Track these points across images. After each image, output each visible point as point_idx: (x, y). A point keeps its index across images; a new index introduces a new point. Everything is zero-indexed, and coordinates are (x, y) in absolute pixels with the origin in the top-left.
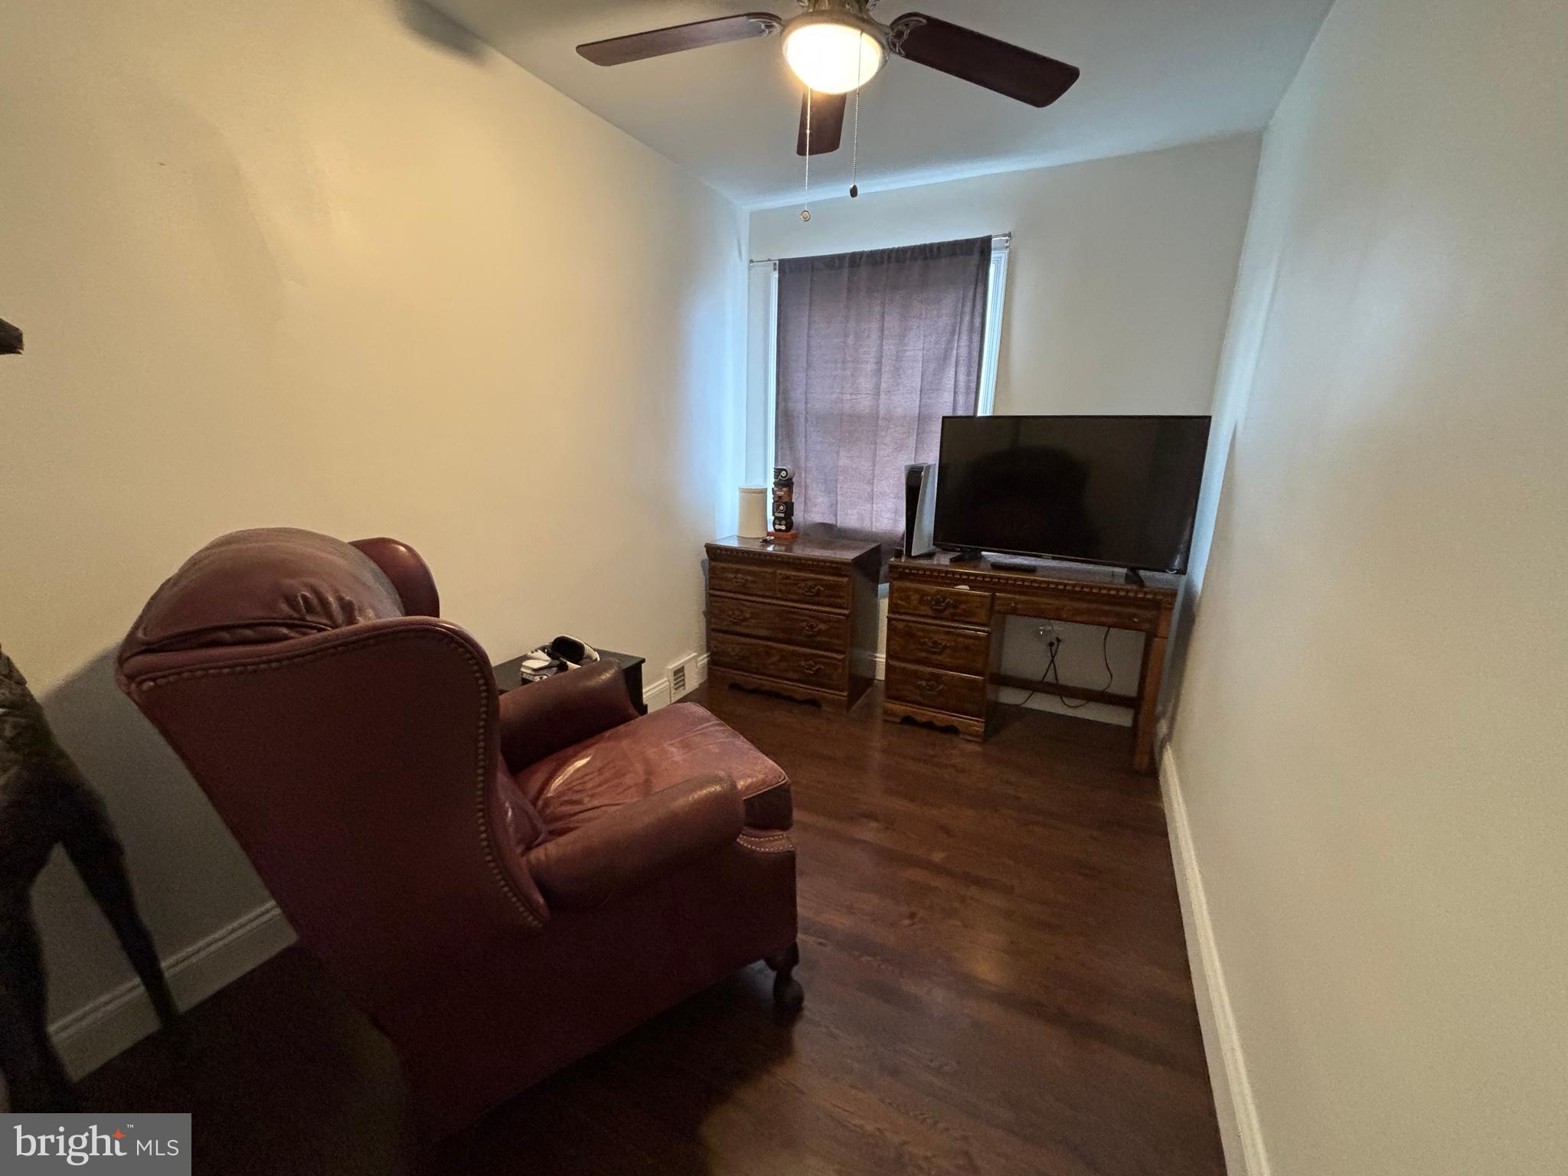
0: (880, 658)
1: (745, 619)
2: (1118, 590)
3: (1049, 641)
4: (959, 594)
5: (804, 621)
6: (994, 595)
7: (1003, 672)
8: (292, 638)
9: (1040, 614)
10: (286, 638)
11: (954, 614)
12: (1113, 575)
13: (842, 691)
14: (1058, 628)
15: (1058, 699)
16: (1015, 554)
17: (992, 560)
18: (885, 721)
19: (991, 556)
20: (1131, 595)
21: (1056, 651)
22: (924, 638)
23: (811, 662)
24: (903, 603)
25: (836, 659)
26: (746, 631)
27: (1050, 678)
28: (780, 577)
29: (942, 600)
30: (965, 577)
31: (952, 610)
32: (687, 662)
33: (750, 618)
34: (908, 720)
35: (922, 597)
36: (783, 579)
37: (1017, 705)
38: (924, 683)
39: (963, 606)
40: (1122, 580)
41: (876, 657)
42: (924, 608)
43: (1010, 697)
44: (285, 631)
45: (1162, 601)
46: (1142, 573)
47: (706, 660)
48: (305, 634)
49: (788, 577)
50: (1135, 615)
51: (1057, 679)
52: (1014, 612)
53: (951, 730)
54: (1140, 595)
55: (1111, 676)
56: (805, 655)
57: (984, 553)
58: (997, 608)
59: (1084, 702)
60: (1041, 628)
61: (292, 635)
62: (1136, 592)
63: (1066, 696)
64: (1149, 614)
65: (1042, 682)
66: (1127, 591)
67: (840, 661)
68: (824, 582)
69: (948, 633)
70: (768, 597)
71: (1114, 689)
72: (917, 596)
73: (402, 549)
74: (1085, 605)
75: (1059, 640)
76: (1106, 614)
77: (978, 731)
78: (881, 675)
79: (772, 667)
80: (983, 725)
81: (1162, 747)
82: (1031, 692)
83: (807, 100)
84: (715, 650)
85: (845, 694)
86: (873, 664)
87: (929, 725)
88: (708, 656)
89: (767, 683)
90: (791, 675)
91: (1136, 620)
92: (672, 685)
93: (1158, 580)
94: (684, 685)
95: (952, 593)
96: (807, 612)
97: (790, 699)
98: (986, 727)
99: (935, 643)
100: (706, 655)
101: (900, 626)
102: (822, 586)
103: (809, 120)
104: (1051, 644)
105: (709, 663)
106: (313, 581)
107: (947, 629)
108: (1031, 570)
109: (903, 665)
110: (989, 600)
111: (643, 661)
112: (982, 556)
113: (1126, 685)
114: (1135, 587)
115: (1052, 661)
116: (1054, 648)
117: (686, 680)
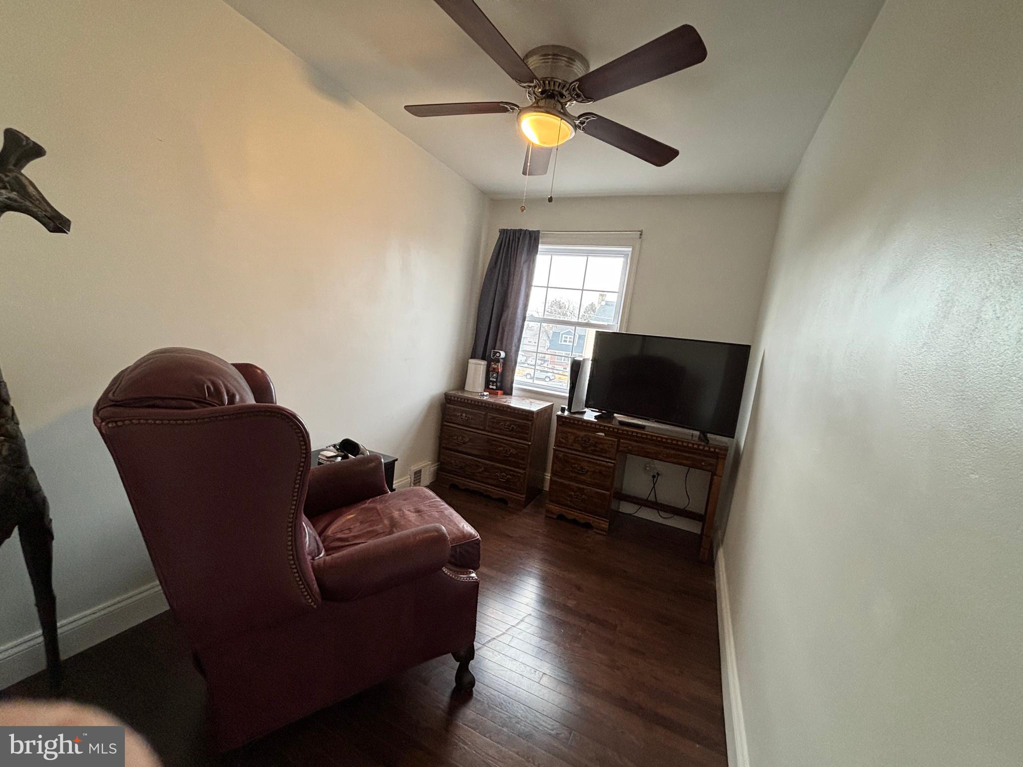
0: (547, 476)
1: (464, 443)
2: (693, 444)
3: (652, 474)
4: (599, 438)
5: (501, 446)
6: (619, 441)
7: (623, 492)
8: (197, 408)
9: (647, 455)
10: (194, 408)
11: (595, 451)
12: (692, 435)
13: (521, 494)
14: (659, 465)
15: (656, 511)
16: (634, 417)
17: (620, 419)
18: (546, 516)
19: (619, 417)
20: (701, 447)
21: (656, 481)
22: (575, 464)
23: (504, 474)
24: (564, 441)
25: (520, 473)
26: (464, 450)
27: (652, 498)
28: (490, 417)
29: (587, 440)
30: (603, 428)
31: (593, 448)
32: (423, 467)
33: (468, 442)
34: (561, 517)
35: (575, 438)
36: (491, 419)
37: (630, 514)
38: (573, 493)
39: (601, 446)
40: (697, 439)
41: (545, 475)
42: (577, 445)
43: (627, 508)
44: (194, 404)
45: (719, 454)
46: (709, 435)
47: (436, 468)
48: (204, 407)
49: (494, 418)
50: (703, 461)
51: (656, 498)
52: (630, 452)
53: (588, 526)
54: (707, 449)
55: (689, 499)
56: (499, 468)
57: (615, 415)
58: (621, 449)
59: (672, 515)
60: (648, 465)
61: (197, 407)
62: (704, 446)
63: (661, 510)
64: (713, 461)
65: (647, 500)
66: (699, 445)
67: (522, 474)
68: (517, 423)
69: (589, 462)
70: (480, 429)
71: (691, 508)
72: (573, 437)
73: (259, 371)
74: (673, 452)
75: (658, 474)
76: (687, 458)
77: (604, 527)
78: (547, 487)
79: (478, 475)
80: (608, 524)
81: (718, 547)
82: (640, 506)
83: (530, 146)
84: (443, 461)
85: (524, 496)
86: (543, 480)
87: (574, 522)
88: (438, 465)
89: (473, 485)
90: (490, 481)
91: (703, 464)
92: (413, 481)
93: (718, 441)
94: (420, 482)
95: (595, 437)
96: (505, 441)
97: (488, 497)
98: (610, 525)
99: (582, 468)
100: (436, 464)
101: (561, 455)
102: (515, 425)
103: (530, 157)
104: (654, 477)
105: (438, 469)
106: (213, 378)
107: (590, 460)
108: (642, 427)
109: (562, 481)
110: (616, 443)
111: (397, 460)
112: (614, 417)
113: (697, 507)
114: (703, 443)
115: (654, 487)
116: (655, 479)
117: (422, 479)
